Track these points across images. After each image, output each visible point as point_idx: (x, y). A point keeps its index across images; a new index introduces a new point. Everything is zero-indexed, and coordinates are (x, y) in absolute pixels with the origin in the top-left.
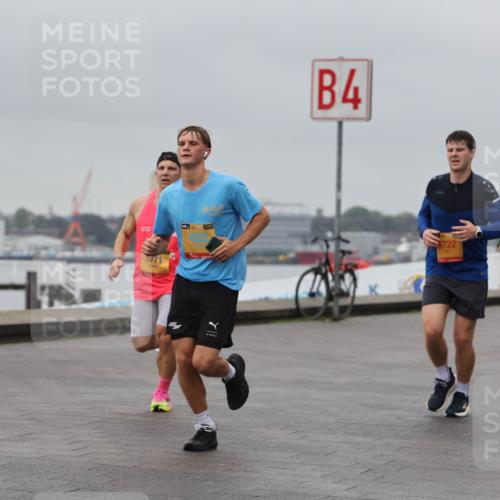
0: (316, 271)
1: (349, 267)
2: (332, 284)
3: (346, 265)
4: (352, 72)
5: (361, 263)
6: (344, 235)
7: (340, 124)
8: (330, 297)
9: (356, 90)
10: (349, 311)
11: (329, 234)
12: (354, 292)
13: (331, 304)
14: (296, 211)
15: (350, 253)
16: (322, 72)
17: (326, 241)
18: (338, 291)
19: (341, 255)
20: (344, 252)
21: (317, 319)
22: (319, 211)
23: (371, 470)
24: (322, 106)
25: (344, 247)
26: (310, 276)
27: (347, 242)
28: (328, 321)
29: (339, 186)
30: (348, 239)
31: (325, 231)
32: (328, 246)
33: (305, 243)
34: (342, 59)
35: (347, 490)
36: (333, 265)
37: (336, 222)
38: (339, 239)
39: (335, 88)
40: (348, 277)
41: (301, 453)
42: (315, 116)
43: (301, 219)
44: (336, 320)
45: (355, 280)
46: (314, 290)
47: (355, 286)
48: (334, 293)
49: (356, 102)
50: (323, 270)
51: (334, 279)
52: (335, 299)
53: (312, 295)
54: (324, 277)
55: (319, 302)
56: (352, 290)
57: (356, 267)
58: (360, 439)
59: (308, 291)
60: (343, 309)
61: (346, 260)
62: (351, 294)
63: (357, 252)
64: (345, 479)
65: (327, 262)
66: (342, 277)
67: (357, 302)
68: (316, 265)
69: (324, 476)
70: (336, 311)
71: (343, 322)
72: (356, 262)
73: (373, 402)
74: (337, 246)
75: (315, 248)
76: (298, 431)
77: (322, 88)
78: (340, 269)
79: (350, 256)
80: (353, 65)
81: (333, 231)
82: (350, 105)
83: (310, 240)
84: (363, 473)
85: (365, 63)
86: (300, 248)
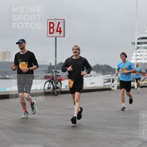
0: (50, 81)
1: (59, 80)
2: (54, 85)
3: (58, 80)
4: (59, 23)
5: (63, 79)
6: (58, 71)
7: (56, 38)
8: (54, 89)
9: (60, 28)
10: (59, 93)
11: (53, 70)
12: (61, 87)
13: (54, 91)
14: (44, 64)
15: (59, 76)
16: (50, 23)
17: (52, 72)
18: (56, 87)
19: (57, 76)
20: (58, 76)
21: (50, 95)
22: (50, 64)
23: (67, 139)
24: (50, 33)
25: (58, 74)
26: (48, 83)
27: (59, 73)
28: (53, 96)
29: (56, 56)
30: (59, 72)
31: (52, 70)
32: (53, 74)
33: (46, 73)
34: (56, 19)
35: (60, 145)
36: (54, 79)
37: (55, 67)
38: (56, 72)
39: (54, 28)
40: (59, 83)
41: (46, 135)
42: (48, 36)
43: (45, 66)
44: (56, 95)
45: (61, 84)
46: (49, 87)
47: (61, 86)
48: (55, 88)
49: (60, 32)
50: (52, 81)
51: (55, 84)
52: (55, 89)
53: (48, 88)
54: (52, 83)
55: (51, 90)
56: (60, 87)
57: (61, 80)
58: (63, 130)
59: (47, 87)
60: (58, 92)
61: (58, 78)
62: (60, 88)
63: (61, 76)
64: (59, 142)
65: (53, 79)
66: (57, 83)
67: (62, 90)
68: (50, 79)
69: (53, 141)
70: (56, 93)
71: (58, 96)
72: (61, 79)
73: (67, 119)
74: (56, 74)
75: (49, 75)
76: (45, 128)
77: (50, 28)
78: (57, 81)
79: (60, 77)
80: (59, 21)
81: (54, 70)
82: (59, 33)
83: (48, 72)
84: (64, 140)
85: (63, 20)
86: (45, 75)
